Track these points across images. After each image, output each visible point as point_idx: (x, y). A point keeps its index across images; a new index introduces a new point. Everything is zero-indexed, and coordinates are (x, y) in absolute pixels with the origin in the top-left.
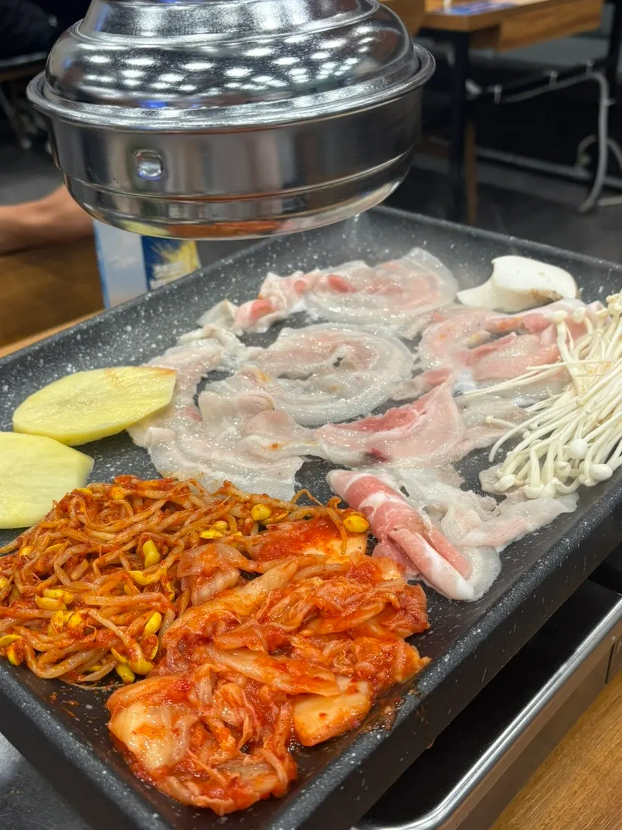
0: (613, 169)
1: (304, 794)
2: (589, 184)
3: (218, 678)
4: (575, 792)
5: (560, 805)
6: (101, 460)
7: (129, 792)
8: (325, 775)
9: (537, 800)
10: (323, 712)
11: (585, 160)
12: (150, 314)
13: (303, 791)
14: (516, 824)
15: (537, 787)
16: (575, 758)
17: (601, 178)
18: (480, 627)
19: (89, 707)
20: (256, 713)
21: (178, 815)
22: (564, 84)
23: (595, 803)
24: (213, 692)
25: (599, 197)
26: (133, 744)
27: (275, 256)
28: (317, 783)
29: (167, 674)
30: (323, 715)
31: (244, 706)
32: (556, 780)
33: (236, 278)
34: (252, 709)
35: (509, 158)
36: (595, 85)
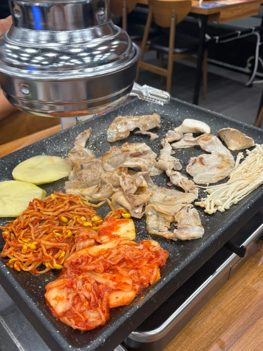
0: (260, 69)
1: (109, 327)
2: (250, 75)
3: (85, 280)
4: (214, 318)
5: (207, 322)
6: (52, 191)
7: (50, 322)
8: (118, 320)
9: (200, 320)
10: (117, 296)
11: (249, 65)
12: (74, 134)
13: (109, 326)
14: (192, 328)
15: (201, 315)
16: (215, 305)
17: (255, 73)
18: (178, 268)
19: (40, 287)
20: (96, 295)
21: (66, 330)
22: (243, 36)
23: (220, 322)
24: (82, 285)
25: (253, 80)
26: (53, 303)
27: (121, 112)
28: (114, 323)
29: (67, 278)
30: (117, 298)
31: (92, 291)
32: (207, 313)
33: (107, 121)
34: (95, 293)
35: (221, 63)
36: (255, 37)
